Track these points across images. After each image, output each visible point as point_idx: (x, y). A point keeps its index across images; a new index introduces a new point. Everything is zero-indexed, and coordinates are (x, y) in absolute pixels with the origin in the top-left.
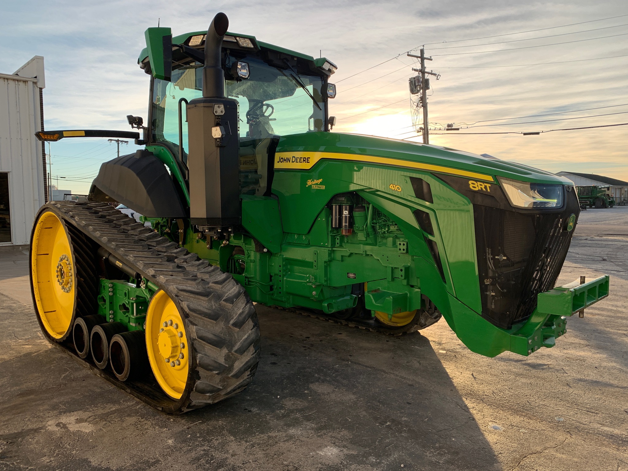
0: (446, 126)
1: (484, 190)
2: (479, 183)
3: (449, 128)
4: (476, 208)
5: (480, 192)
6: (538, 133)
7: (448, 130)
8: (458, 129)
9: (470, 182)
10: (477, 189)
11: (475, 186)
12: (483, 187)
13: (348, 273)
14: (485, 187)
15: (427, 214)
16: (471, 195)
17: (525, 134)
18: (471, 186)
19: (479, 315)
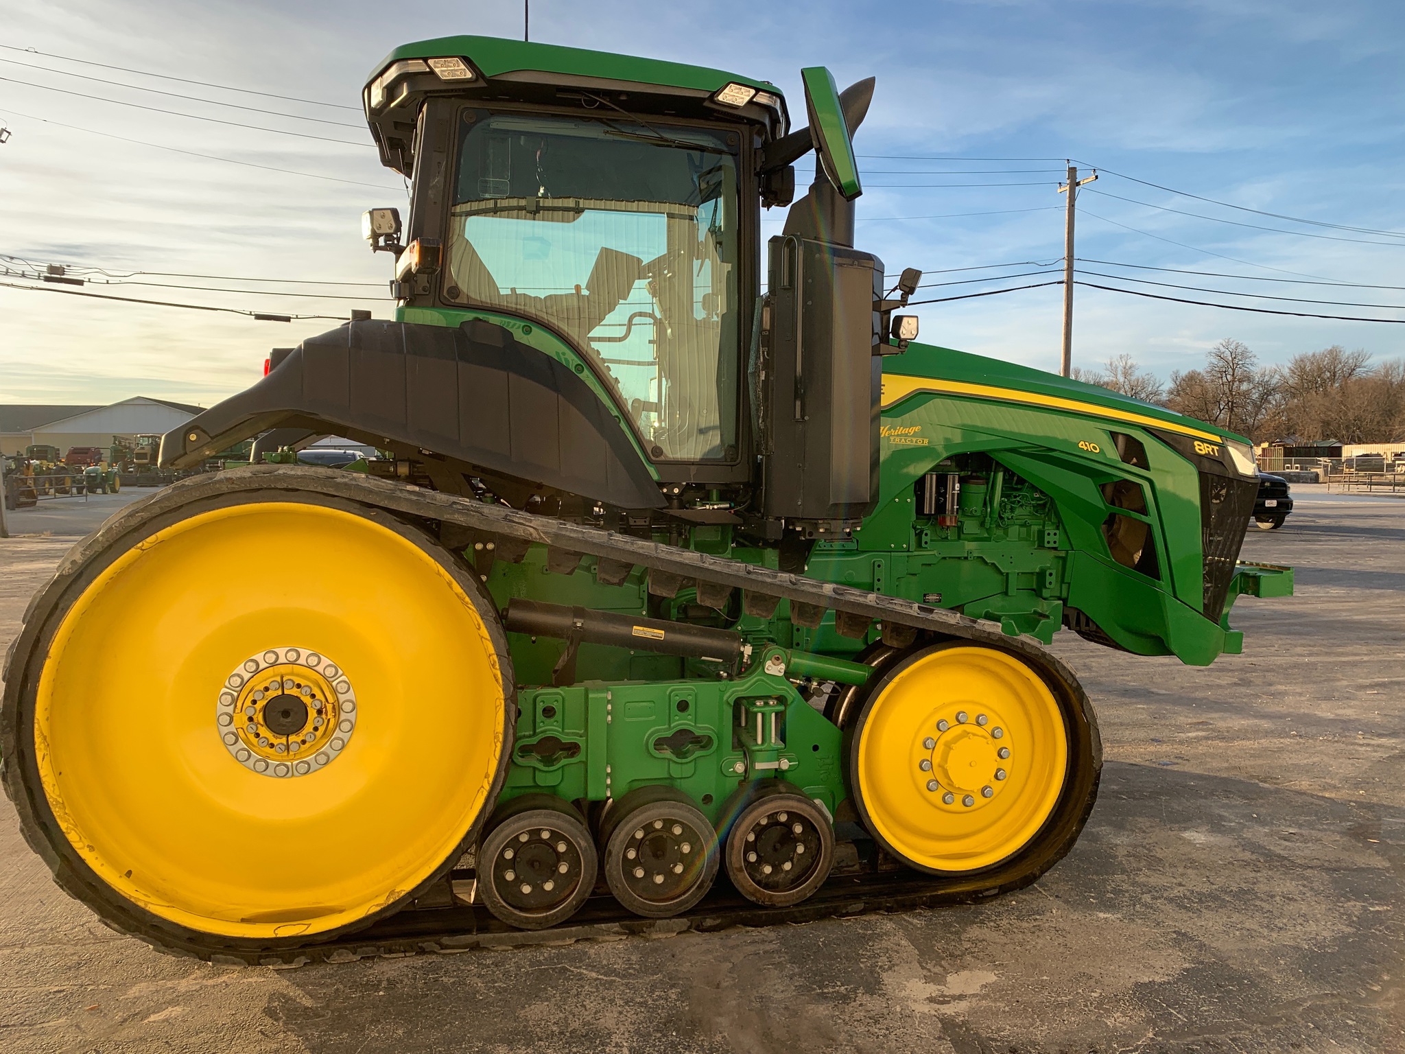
0: (45, 269)
1: (1212, 453)
2: (1206, 445)
3: (53, 276)
4: (1203, 476)
5: (1207, 456)
6: (288, 319)
7: (47, 279)
8: (80, 283)
9: (1196, 443)
10: (1203, 453)
11: (1202, 449)
12: (1210, 450)
13: (925, 595)
14: (1213, 450)
15: (1139, 485)
16: (1196, 459)
17: (259, 317)
18: (1197, 448)
19: (1200, 613)
